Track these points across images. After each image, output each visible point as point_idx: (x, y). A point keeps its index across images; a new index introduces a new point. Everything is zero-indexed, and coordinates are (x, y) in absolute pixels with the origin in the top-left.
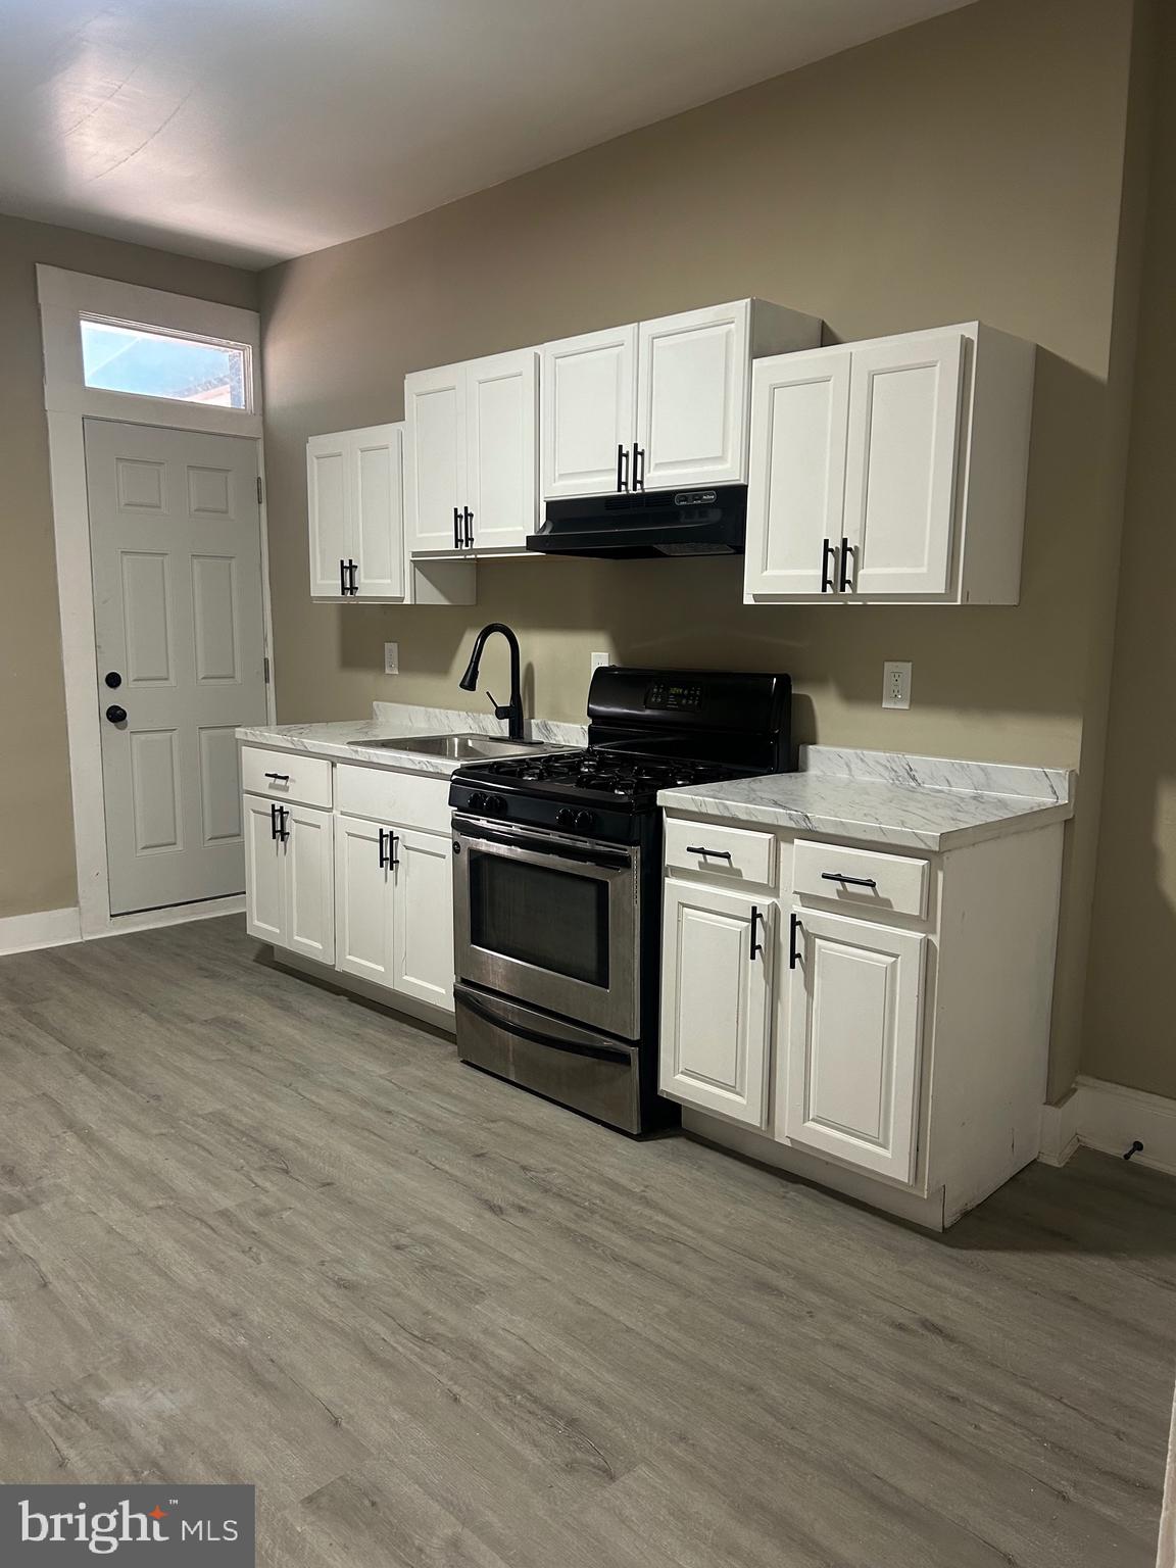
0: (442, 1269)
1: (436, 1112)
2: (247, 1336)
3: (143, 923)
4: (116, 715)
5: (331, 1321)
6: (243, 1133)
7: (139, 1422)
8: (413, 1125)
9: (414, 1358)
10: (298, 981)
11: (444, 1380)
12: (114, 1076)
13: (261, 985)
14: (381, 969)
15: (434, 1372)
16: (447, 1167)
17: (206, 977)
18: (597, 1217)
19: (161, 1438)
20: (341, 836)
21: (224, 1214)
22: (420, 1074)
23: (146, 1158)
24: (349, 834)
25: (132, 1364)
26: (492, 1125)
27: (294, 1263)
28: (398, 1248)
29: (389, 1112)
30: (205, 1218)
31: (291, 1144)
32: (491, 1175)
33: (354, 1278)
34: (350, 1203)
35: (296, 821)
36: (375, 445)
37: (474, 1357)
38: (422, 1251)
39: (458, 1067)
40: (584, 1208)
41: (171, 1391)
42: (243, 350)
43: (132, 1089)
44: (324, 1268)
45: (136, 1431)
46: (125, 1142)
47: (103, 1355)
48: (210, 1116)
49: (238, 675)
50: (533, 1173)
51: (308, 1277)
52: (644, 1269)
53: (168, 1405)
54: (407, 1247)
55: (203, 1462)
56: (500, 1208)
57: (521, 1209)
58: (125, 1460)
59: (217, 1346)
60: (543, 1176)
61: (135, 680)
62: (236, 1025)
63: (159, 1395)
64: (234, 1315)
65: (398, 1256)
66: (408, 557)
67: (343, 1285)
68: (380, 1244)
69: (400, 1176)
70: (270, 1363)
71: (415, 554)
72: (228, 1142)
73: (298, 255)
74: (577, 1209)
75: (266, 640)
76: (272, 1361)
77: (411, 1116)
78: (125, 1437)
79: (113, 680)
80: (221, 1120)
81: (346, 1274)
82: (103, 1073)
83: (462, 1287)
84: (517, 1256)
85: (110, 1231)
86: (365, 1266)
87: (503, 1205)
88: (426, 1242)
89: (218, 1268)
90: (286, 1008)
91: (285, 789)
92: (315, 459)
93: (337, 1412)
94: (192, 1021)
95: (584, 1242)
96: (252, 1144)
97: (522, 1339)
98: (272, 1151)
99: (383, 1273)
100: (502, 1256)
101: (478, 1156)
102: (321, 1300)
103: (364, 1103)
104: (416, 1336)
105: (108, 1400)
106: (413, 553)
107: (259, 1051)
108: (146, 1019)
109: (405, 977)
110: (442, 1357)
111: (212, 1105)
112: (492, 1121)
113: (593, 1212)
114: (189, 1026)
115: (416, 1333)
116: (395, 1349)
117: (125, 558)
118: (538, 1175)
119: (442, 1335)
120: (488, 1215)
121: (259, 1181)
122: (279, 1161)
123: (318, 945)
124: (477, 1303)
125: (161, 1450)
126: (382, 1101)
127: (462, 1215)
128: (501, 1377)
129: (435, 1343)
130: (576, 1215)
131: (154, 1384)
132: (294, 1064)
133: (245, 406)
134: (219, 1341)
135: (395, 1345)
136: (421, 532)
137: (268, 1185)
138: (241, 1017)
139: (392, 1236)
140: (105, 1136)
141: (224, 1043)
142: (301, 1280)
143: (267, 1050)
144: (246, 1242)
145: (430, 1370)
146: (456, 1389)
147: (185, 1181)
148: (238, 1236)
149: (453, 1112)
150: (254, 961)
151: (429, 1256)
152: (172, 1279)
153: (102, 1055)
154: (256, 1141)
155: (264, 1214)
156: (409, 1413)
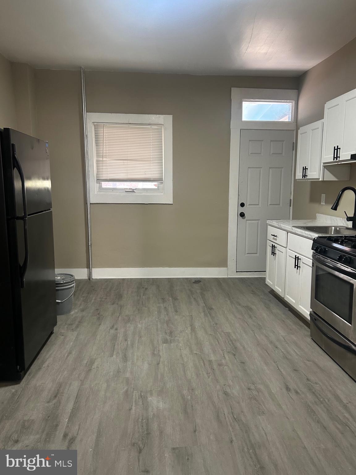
0: (257, 401)
1: (292, 352)
2: (191, 397)
3: (245, 275)
4: (242, 215)
5: (214, 402)
6: (231, 341)
7: (152, 407)
8: (281, 354)
9: (229, 424)
10: (277, 301)
11: (233, 434)
12: (210, 315)
13: (265, 299)
14: (294, 301)
15: (231, 430)
16: (282, 370)
17: (252, 294)
18: (322, 405)
19: (154, 414)
20: (288, 256)
21: (210, 361)
22: (295, 339)
23: (202, 339)
24: (290, 256)
25: (161, 393)
26: (308, 362)
27: (217, 382)
28: (249, 389)
29: (277, 347)
30: (205, 360)
31: (241, 348)
32: (295, 378)
33: (230, 393)
34: (245, 370)
35: (278, 250)
36: (316, 128)
37: (246, 432)
38: (255, 393)
39: (309, 340)
40: (320, 401)
41: (164, 403)
42: (292, 103)
43: (212, 320)
44: (224, 386)
45: (150, 409)
46: (201, 333)
47: (157, 387)
48: (226, 333)
49: (281, 204)
50: (310, 382)
51: (218, 387)
52: (326, 430)
53: (161, 406)
54: (252, 389)
55: (158, 425)
56: (290, 389)
57: (297, 392)
58: (143, 416)
59: (183, 397)
60: (313, 384)
61: (249, 205)
62: (251, 309)
63: (161, 403)
64: (192, 390)
65: (247, 391)
66: (322, 165)
67: (226, 393)
68: (245, 386)
69: (265, 368)
70: (191, 407)
71: (324, 163)
72: (226, 342)
73: (309, 69)
74: (317, 400)
75: (291, 193)
76: (192, 406)
77: (283, 351)
78: (147, 410)
79: (242, 205)
80: (228, 335)
81: (228, 390)
82: (208, 314)
83: (259, 409)
84: (284, 407)
85: (181, 356)
86: (235, 391)
87: (291, 388)
88: (258, 391)
89: (198, 375)
90: (268, 308)
91: (276, 240)
92: (300, 135)
93: (197, 428)
94: (240, 305)
95: (311, 412)
96: (231, 344)
97: (266, 433)
98: (235, 348)
99: (239, 394)
100: (279, 405)
101: (295, 370)
102: (216, 395)
103: (271, 342)
104: (234, 417)
105: (150, 398)
106: (323, 163)
107: (252, 318)
108: (229, 302)
109: (300, 306)
110: (237, 427)
111: (228, 330)
112: (308, 361)
113: (322, 403)
114: (238, 307)
115: (235, 417)
116: (225, 418)
117: (249, 169)
118: (311, 384)
119: (242, 421)
120: (284, 390)
121: (226, 355)
122: (235, 351)
123: (280, 290)
124: (260, 416)
125: (151, 417)
126: (277, 344)
127: (275, 386)
128: (250, 441)
129: (238, 422)
130: (315, 402)
131: (162, 399)
132: (259, 325)
133: (291, 120)
134: (184, 395)
135: (227, 417)
136: (325, 156)
137: (227, 357)
138: (253, 307)
139: (250, 385)
140: (197, 330)
141: (244, 314)
142: (216, 387)
143: (254, 318)
144: (210, 371)
145: (230, 429)
146: (234, 439)
147: (207, 349)
148: (209, 369)
149: (297, 354)
150: (269, 292)
151: (256, 395)
152: (185, 374)
153: (211, 309)
154: (233, 343)
155: (220, 365)
156: (216, 439)
